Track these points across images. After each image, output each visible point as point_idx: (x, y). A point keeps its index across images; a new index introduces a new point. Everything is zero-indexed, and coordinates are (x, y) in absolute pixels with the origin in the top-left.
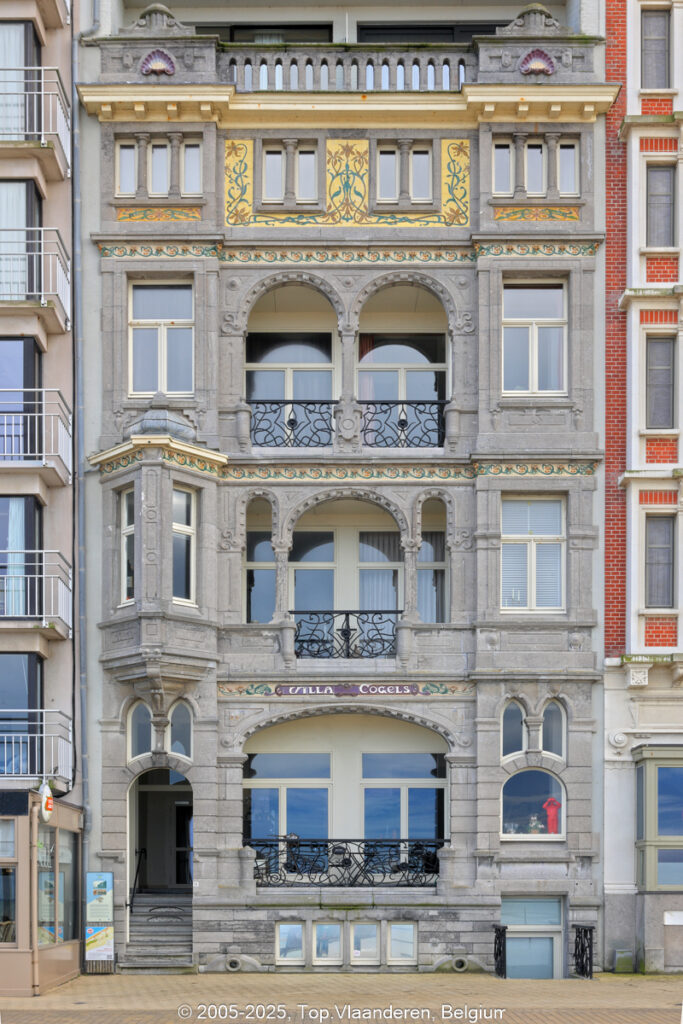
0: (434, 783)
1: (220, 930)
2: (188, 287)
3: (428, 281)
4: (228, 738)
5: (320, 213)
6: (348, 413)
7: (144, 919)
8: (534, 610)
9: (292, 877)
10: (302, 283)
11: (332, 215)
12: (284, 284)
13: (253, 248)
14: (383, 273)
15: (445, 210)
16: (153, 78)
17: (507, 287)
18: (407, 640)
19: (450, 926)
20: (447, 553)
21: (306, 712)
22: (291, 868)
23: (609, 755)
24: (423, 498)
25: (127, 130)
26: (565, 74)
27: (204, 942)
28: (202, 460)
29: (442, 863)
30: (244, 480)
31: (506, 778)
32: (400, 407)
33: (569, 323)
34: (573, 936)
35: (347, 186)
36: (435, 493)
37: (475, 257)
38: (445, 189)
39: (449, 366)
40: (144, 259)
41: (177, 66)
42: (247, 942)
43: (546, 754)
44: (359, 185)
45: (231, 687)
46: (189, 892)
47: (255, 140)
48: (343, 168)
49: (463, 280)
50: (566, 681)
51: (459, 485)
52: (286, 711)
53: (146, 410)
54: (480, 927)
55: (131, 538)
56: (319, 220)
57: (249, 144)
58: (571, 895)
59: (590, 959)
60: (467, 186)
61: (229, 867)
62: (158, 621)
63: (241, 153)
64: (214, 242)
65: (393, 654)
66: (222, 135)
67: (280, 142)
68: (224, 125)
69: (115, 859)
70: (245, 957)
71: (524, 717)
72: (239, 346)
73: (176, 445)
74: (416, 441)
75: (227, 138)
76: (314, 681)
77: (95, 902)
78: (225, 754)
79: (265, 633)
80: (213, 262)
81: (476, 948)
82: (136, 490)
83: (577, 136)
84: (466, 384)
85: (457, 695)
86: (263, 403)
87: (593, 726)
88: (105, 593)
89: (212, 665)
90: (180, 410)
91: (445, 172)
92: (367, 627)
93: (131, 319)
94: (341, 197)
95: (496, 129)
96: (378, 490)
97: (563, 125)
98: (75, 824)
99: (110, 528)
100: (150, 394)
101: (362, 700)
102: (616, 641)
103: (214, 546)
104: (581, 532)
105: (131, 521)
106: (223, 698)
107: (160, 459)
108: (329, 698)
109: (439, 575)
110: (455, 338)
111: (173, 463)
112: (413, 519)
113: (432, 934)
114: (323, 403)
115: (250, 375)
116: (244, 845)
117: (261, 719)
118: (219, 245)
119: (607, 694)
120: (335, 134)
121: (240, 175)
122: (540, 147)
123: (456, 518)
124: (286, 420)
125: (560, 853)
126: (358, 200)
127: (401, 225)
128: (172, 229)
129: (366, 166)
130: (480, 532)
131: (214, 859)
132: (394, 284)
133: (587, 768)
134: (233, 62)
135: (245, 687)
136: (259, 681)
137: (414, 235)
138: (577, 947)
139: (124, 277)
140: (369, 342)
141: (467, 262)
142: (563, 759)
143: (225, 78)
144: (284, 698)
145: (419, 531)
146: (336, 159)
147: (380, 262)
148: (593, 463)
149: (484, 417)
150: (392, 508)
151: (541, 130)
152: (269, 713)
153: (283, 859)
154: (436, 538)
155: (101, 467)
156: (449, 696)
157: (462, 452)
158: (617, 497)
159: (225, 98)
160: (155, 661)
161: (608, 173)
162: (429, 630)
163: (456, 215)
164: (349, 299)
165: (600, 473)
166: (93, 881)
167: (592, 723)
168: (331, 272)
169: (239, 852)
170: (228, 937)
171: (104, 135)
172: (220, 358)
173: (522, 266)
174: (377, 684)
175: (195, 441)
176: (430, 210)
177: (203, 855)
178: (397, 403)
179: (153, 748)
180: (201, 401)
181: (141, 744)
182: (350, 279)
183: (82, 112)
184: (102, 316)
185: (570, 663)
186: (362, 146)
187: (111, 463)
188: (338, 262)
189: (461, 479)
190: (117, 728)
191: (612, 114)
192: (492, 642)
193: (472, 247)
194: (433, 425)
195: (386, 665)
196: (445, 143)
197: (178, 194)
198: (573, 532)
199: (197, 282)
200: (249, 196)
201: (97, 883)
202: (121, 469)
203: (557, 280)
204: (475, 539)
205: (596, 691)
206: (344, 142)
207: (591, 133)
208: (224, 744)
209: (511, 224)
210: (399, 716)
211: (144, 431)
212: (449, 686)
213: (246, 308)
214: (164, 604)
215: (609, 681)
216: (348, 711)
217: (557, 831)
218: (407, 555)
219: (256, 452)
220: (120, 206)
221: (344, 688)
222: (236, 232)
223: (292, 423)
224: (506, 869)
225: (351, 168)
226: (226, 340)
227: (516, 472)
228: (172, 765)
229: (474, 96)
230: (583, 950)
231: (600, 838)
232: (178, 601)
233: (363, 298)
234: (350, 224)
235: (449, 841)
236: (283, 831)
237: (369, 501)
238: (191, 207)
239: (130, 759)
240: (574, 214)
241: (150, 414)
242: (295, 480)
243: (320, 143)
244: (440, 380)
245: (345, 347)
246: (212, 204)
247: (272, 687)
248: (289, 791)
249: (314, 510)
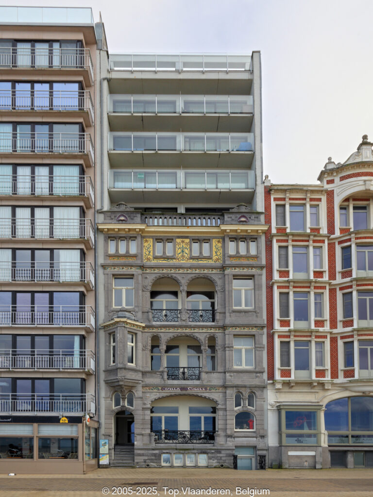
0: (212, 415)
1: (143, 456)
2: (132, 278)
3: (209, 277)
4: (146, 402)
5: (174, 259)
6: (184, 313)
7: (118, 453)
8: (244, 367)
9: (166, 441)
10: (169, 277)
11: (178, 259)
12: (163, 278)
13: (153, 268)
14: (195, 275)
15: (214, 258)
16: (121, 222)
17: (234, 279)
18: (203, 375)
19: (218, 455)
20: (216, 351)
21: (171, 395)
22: (166, 438)
23: (269, 407)
24: (208, 336)
25: (112, 236)
26: (252, 222)
27: (138, 459)
28: (137, 325)
29: (215, 438)
30: (150, 331)
31: (236, 414)
32: (200, 311)
33: (254, 289)
34: (259, 458)
35: (183, 251)
36: (212, 335)
37: (224, 271)
38: (214, 252)
39: (216, 300)
40: (117, 271)
41: (128, 219)
42: (152, 459)
43: (249, 407)
44: (186, 251)
45: (146, 388)
46: (133, 445)
47: (153, 239)
48: (181, 246)
49: (220, 277)
50: (255, 387)
51: (220, 333)
52: (165, 395)
53: (119, 312)
54: (228, 455)
55: (114, 347)
56: (174, 260)
57: (151, 240)
58: (257, 446)
59: (265, 464)
60: (221, 251)
61: (146, 439)
62: (123, 370)
63: (149, 242)
64: (140, 266)
65: (199, 379)
66: (143, 237)
67: (161, 239)
68: (143, 235)
69: (109, 436)
70: (152, 464)
71: (242, 397)
72: (148, 294)
73: (129, 321)
74: (206, 321)
75: (144, 238)
76: (173, 386)
77: (103, 448)
78: (145, 407)
79: (158, 373)
80: (140, 271)
81: (227, 461)
82: (116, 333)
83: (256, 239)
84: (221, 305)
85: (220, 391)
86: (156, 310)
87: (264, 400)
88: (106, 362)
89: (140, 382)
90: (130, 312)
91: (214, 248)
92: (190, 372)
93: (114, 287)
94: (181, 254)
95: (230, 236)
96: (194, 334)
97: (251, 235)
98: (96, 426)
99: (107, 344)
100: (120, 307)
101: (189, 392)
102: (271, 376)
103: (141, 349)
104: (259, 346)
105: (114, 342)
106: (144, 391)
107: (124, 325)
108: (178, 391)
109: (213, 358)
110: (218, 293)
111: (128, 326)
112: (205, 341)
113: (213, 457)
114: (175, 310)
115: (151, 303)
116: (151, 432)
117: (156, 397)
118: (142, 267)
119: (268, 391)
120: (179, 237)
121: (148, 248)
122: (244, 241)
123: (219, 342)
124: (164, 315)
125: (254, 435)
126: (186, 255)
127: (199, 262)
128: (127, 263)
129: (189, 246)
130: (226, 346)
131: (141, 436)
132: (198, 278)
133: (262, 411)
134: (146, 218)
135: (151, 388)
136: (155, 387)
137: (204, 265)
138: (260, 461)
139: (112, 275)
140: (189, 294)
141: (221, 272)
142: (255, 408)
143: (143, 222)
144: (164, 391)
145: (207, 345)
146: (179, 244)
147: (193, 272)
148: (263, 327)
149: (227, 314)
150: (198, 339)
151: (244, 237)
152: (158, 395)
153: (163, 436)
154: (212, 348)
155: (104, 327)
156: (217, 391)
157: (221, 324)
158: (271, 337)
159: (144, 227)
160: (122, 381)
161: (266, 248)
162: (211, 373)
163: (218, 259)
164: (184, 282)
165: (265, 330)
166: (102, 442)
167: (263, 399)
168: (178, 275)
169: (150, 434)
170: (146, 458)
171: (105, 237)
172: (142, 298)
173: (239, 273)
174: (194, 387)
175: (135, 320)
176: (210, 258)
177: (137, 435)
178: (200, 310)
179: (121, 405)
180: (137, 309)
181: (117, 404)
182: (184, 276)
183: (98, 231)
184: (104, 286)
185: (256, 382)
186: (187, 241)
187: (107, 326)
188: (180, 272)
189: (220, 331)
190: (110, 399)
191: (267, 233)
192: (231, 376)
193: (223, 268)
194: (211, 316)
195: (197, 382)
196: (214, 240)
197: (129, 253)
198: (257, 346)
199: (135, 277)
200: (151, 254)
201: (103, 442)
202: (111, 328)
203: (251, 277)
204: (225, 348)
205: (265, 390)
206: (182, 240)
207: (260, 238)
208: (145, 404)
209: (235, 262)
210: (201, 396)
211: (118, 317)
212: (217, 388)
213: (151, 284)
214: (125, 365)
215: (269, 387)
216: (185, 395)
217: (253, 428)
218: (203, 352)
219: (154, 323)
220: (110, 256)
221: (183, 388)
222: (148, 263)
223: (166, 316)
224: (236, 439)
225: (184, 246)
226: (144, 293)
227: (238, 329)
228: (128, 409)
229: (223, 227)
230: (262, 462)
231: (267, 431)
232: (129, 364)
233: (188, 281)
234: (184, 261)
235: (218, 431)
236: (163, 428)
237: (190, 337)
238: (133, 256)
239: (114, 408)
240: (256, 259)
241: (120, 313)
242: (167, 331)
243: (174, 240)
244: (213, 304)
245: (182, 295)
246: (140, 256)
247: (160, 388)
248: (165, 417)
249: (173, 339)
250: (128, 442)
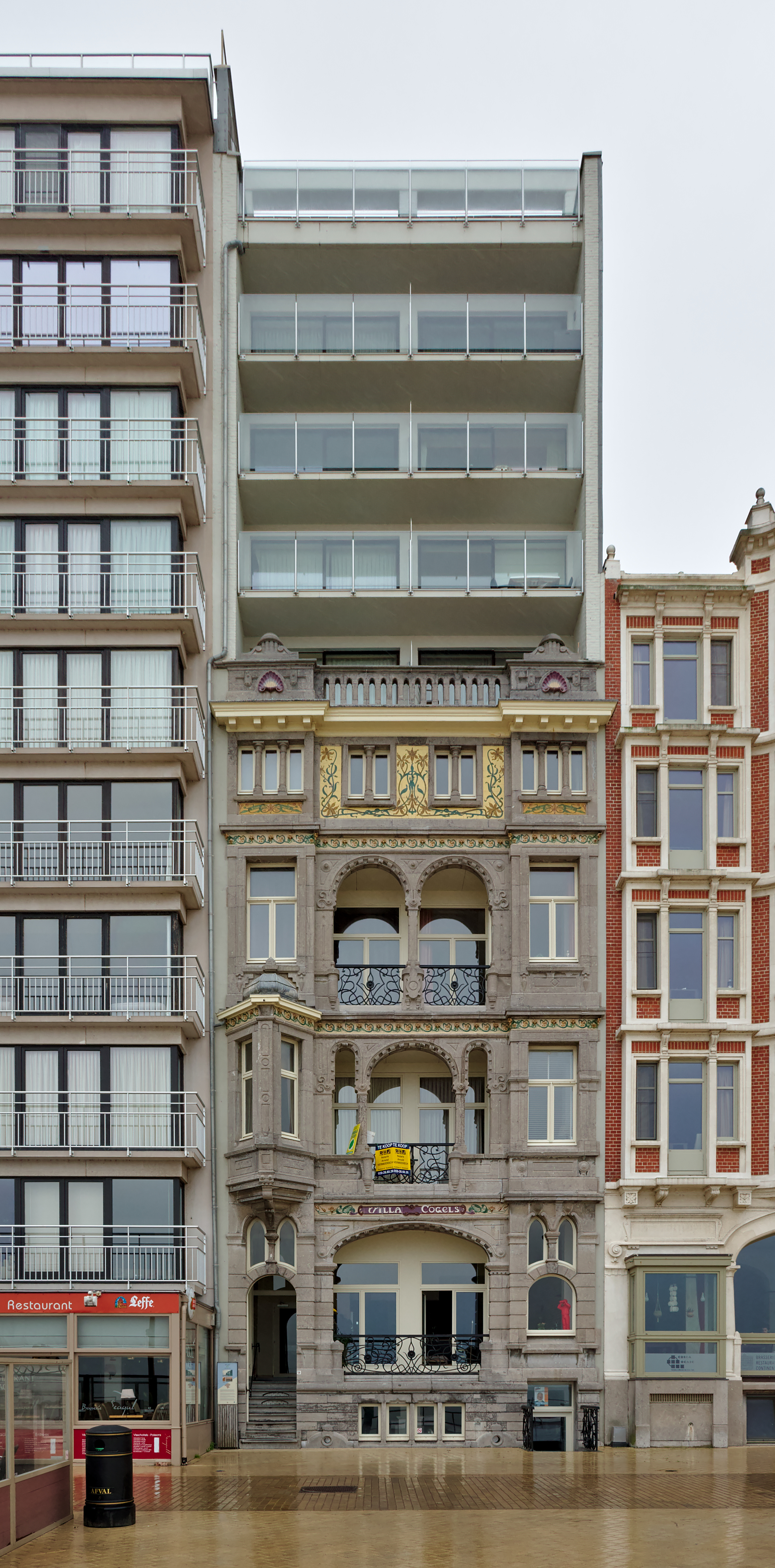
0: (476, 1288)
1: (316, 1411)
2: (292, 869)
3: (474, 864)
4: (322, 1250)
5: (391, 807)
6: (414, 976)
7: (259, 1402)
8: (550, 1142)
9: (371, 1367)
10: (378, 866)
11: (401, 808)
12: (364, 867)
13: (341, 836)
14: (440, 857)
15: (486, 805)
16: (267, 696)
17: (533, 869)
18: (456, 1168)
19: (490, 1407)
20: (486, 1095)
21: (381, 1228)
22: (368, 1360)
23: (608, 1264)
24: (469, 1048)
25: (247, 738)
26: (574, 692)
27: (306, 1421)
28: (303, 1017)
29: (483, 1355)
30: (334, 1033)
31: (530, 1283)
32: (452, 971)
33: (579, 900)
34: (581, 1416)
35: (412, 784)
36: (479, 1044)
37: (508, 844)
38: (486, 787)
39: (489, 937)
40: (260, 846)
41: (285, 685)
42: (336, 1422)
43: (562, 1263)
44: (421, 783)
45: (324, 1207)
46: (294, 1380)
47: (342, 746)
48: (409, 769)
49: (499, 863)
50: (576, 1202)
51: (497, 1037)
52: (367, 1227)
53: (259, 974)
54: (511, 1408)
55: (249, 1082)
56: (391, 812)
57: (338, 749)
58: (579, 1382)
59: (596, 1434)
60: (502, 784)
61: (324, 1358)
62: (271, 1152)
63: (332, 757)
64: (311, 831)
65: (445, 1180)
66: (319, 742)
67: (362, 748)
68: (320, 734)
69: (239, 1351)
70: (336, 1434)
71: (545, 1232)
72: (329, 919)
73: (285, 1003)
74: (465, 1000)
75: (321, 745)
76: (386, 1203)
77: (224, 1387)
78: (320, 1264)
79: (350, 1162)
80: (310, 847)
81: (509, 1426)
82: (254, 1041)
83: (584, 744)
84: (503, 952)
85: (495, 1214)
86: (348, 967)
87: (597, 1241)
88: (230, 1128)
89: (311, 1189)
90: (283, 973)
91: (486, 773)
92: (427, 1157)
93: (249, 897)
94: (407, 794)
95: (524, 738)
96: (436, 1042)
97: (573, 734)
98: (209, 1321)
99: (234, 1073)
100: (263, 960)
101: (424, 1218)
102: (614, 1172)
103: (312, 1089)
104: (587, 1077)
105: (249, 1068)
106: (319, 1217)
107: (272, 1016)
108: (398, 1216)
109: (480, 1116)
110: (494, 912)
111: (281, 1019)
112: (463, 1066)
113: (476, 1413)
114: (393, 967)
115: (336, 943)
116: (335, 1339)
117: (347, 1234)
118: (316, 834)
119: (608, 1213)
120: (403, 741)
121: (331, 776)
122: (556, 752)
123: (495, 1065)
124: (365, 983)
125: (571, 1346)
126: (420, 795)
127: (452, 817)
128: (281, 821)
129: (426, 768)
130: (513, 1077)
131: (313, 1352)
132: (447, 867)
133: (592, 1272)
134: (326, 681)
135: (335, 1207)
136: (345, 1204)
137: (463, 826)
138: (584, 1424)
139: (244, 861)
140: (427, 915)
141: (503, 849)
142: (573, 1267)
143: (321, 695)
144: (364, 1217)
145: (467, 1076)
146: (403, 761)
147: (437, 848)
148: (597, 1018)
149: (516, 980)
150: (447, 1057)
151: (557, 739)
152: (354, 1230)
153: (363, 1351)
154: (479, 1084)
155: (226, 1022)
156: (489, 1214)
157: (500, 1009)
158: (615, 1045)
159: (322, 713)
160: (268, 1186)
161: (608, 775)
162: (474, 1160)
163: (494, 809)
164: (413, 879)
165: (603, 1027)
166: (222, 1370)
167: (595, 1237)
168: (400, 856)
169: (332, 1346)
170: (322, 1417)
171: (230, 742)
172: (315, 929)
173: (543, 852)
174: (434, 1204)
175: (297, 1001)
176: (475, 806)
177: (304, 1348)
178: (450, 967)
179: (266, 1259)
180: (302, 966)
181: (257, 1257)
182: (415, 862)
183: (215, 724)
184: (228, 894)
185: (577, 1188)
186: (423, 751)
187: (236, 1018)
188: (405, 848)
189: (498, 1032)
190: (240, 1242)
191: (611, 724)
192: (522, 1170)
193: (508, 835)
194: (476, 986)
195: (442, 1190)
196: (486, 749)
197: (285, 791)
198: (582, 1076)
199: (299, 865)
200: (338, 792)
201: (225, 1372)
202: (242, 1024)
203: (570, 863)
204: (509, 1083)
205: (599, 1209)
206: (410, 748)
207: (595, 741)
208: (320, 1256)
209: (535, 817)
210: (451, 1232)
211: (261, 991)
212: (488, 1206)
213: (336, 887)
214: (276, 1137)
215: (610, 1202)
216: (412, 1227)
217: (569, 1327)
218: (458, 1097)
219: (344, 1010)
220: (241, 801)
221: (410, 1208)
222: (330, 823)
223: (370, 984)
224: (532, 1360)
225: (415, 769)
226: (321, 913)
227: (540, 1026)
228: (281, 1272)
229: (510, 709)
230: (590, 1427)
231: (600, 1334)
232: (286, 1135)
233: (424, 878)
234: (414, 816)
235: (488, 1336)
236: (362, 1332)
237: (429, 1051)
238: (294, 802)
239: (250, 1268)
240: (583, 809)
241: (264, 977)
242: (373, 1033)
243: (392, 748)
244: (481, 947)
245: (409, 920)
246: (311, 799)
247: (356, 1208)
248: (368, 1295)
249: (384, 1059)
250: (281, 1372)
